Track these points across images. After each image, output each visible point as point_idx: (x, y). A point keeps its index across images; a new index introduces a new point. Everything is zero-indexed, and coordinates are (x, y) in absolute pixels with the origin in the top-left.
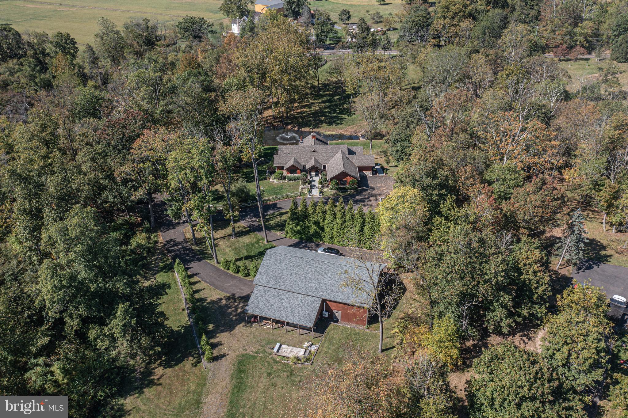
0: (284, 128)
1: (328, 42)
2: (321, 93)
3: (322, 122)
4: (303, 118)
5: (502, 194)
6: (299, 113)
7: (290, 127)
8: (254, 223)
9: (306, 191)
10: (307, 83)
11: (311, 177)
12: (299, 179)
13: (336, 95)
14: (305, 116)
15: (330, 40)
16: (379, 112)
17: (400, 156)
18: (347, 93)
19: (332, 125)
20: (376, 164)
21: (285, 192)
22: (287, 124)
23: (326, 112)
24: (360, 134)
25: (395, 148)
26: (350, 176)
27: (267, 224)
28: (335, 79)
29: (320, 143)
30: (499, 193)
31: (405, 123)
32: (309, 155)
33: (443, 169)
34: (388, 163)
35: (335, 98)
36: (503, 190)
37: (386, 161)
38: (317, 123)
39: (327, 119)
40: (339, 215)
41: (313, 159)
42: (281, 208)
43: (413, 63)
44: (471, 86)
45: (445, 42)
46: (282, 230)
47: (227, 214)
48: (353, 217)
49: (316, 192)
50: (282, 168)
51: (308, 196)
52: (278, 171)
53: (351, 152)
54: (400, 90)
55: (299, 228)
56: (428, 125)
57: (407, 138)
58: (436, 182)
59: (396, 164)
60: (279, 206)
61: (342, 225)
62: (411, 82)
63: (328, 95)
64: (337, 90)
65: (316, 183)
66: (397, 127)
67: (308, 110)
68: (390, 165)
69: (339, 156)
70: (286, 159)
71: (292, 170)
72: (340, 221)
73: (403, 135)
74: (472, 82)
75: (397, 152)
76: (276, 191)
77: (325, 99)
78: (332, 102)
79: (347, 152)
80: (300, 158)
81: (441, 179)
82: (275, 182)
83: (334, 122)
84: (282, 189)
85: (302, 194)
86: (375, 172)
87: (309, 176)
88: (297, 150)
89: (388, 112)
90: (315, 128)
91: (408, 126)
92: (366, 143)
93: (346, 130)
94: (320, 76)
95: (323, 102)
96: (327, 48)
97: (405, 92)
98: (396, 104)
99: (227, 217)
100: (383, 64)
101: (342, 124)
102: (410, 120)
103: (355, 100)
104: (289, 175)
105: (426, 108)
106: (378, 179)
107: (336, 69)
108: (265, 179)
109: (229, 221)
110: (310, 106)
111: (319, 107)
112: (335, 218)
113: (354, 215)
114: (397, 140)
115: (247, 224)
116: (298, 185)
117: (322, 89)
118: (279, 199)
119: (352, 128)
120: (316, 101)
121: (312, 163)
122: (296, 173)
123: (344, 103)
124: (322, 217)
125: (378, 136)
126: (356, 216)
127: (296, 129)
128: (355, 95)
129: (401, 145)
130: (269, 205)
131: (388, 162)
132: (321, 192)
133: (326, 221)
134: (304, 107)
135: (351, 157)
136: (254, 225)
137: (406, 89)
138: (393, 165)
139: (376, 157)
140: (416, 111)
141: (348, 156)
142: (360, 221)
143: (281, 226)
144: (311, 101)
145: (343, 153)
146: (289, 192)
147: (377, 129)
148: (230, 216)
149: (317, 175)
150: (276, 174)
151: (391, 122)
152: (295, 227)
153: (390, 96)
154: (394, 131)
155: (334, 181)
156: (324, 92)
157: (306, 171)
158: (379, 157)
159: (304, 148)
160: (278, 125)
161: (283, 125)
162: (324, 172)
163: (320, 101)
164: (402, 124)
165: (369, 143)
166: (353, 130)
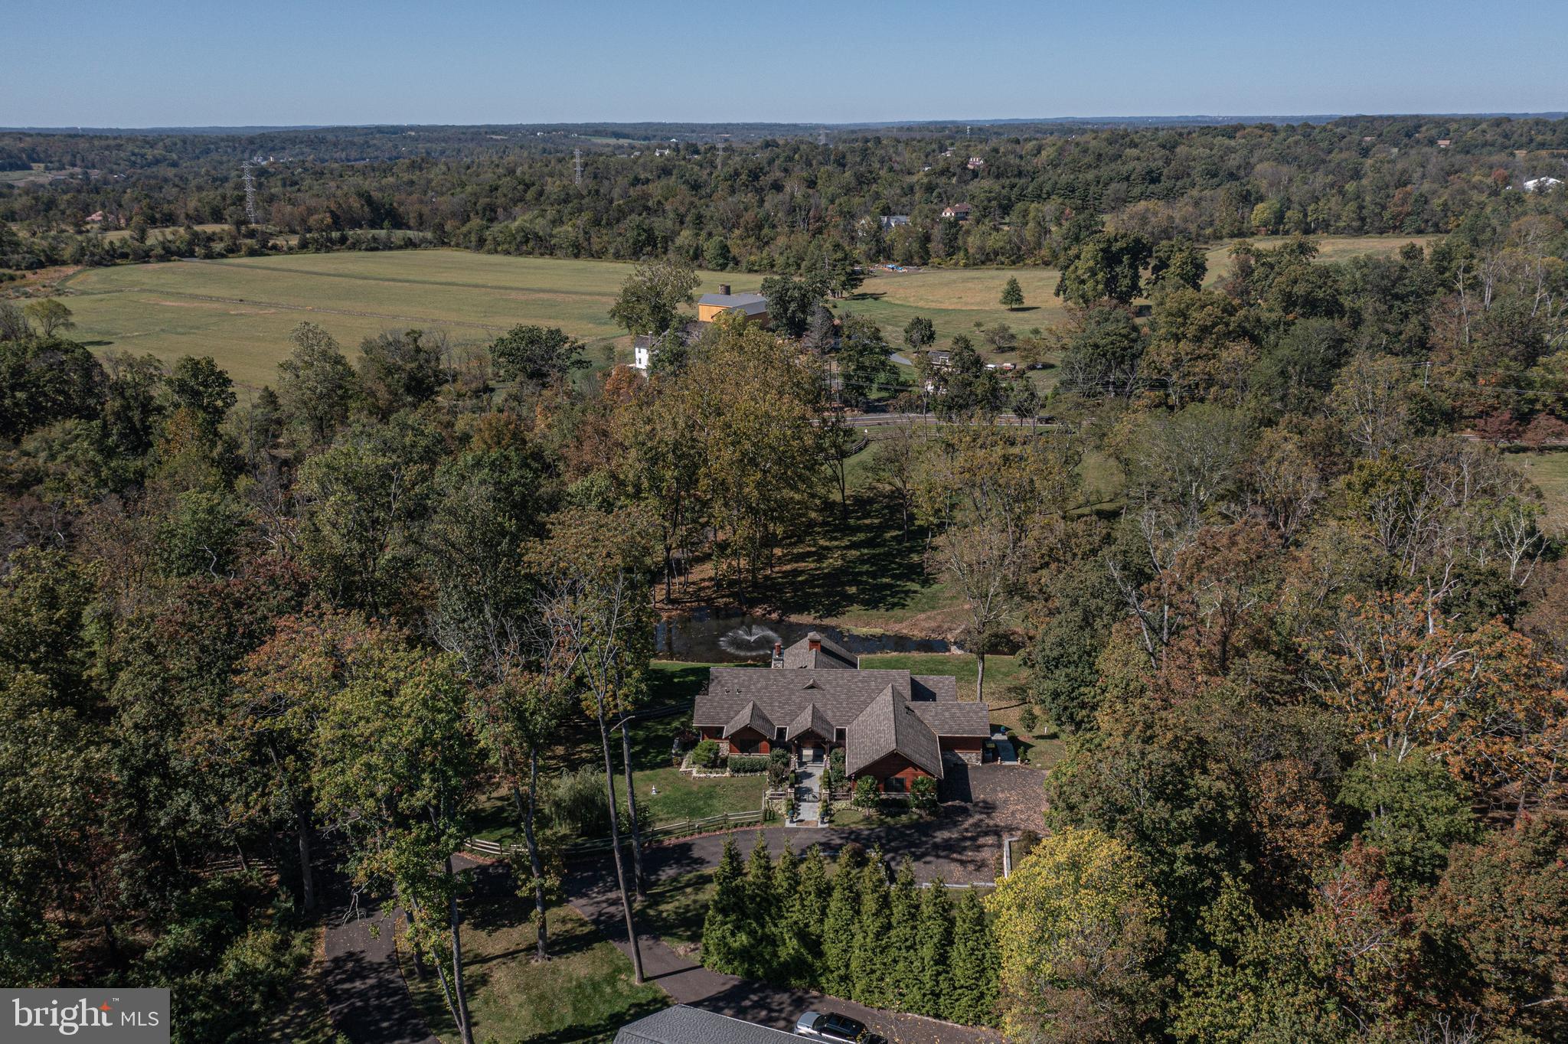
0: (744, 614)
1: (874, 395)
2: (852, 521)
3: (851, 600)
4: (796, 587)
5: (1408, 861)
6: (786, 574)
7: (758, 611)
8: (612, 909)
9: (781, 807)
10: (813, 496)
11: (801, 764)
12: (764, 769)
13: (891, 528)
14: (802, 583)
15: (880, 389)
16: (1005, 578)
17: (1066, 708)
18: (917, 523)
19: (876, 607)
20: (995, 729)
21: (720, 810)
22: (753, 603)
23: (861, 574)
24: (950, 637)
25: (1049, 685)
26: (915, 766)
27: (652, 912)
28: (888, 488)
29: (833, 661)
30: (1397, 858)
31: (1079, 612)
32: (796, 698)
33: (1205, 771)
34: (1030, 728)
35: (888, 535)
36: (1408, 848)
37: (1022, 719)
38: (834, 603)
39: (863, 591)
40: (869, 903)
41: (809, 710)
42: (701, 862)
43: (1098, 448)
44: (1261, 511)
45: (1181, 398)
46: (695, 938)
47: (524, 884)
48: (914, 913)
49: (811, 812)
50: (716, 733)
51: (788, 824)
52: (705, 742)
53: (920, 693)
54: (1064, 518)
55: (743, 938)
56: (1147, 622)
57: (1086, 657)
58: (1186, 815)
59: (1054, 729)
60: (696, 853)
61: (878, 936)
62: (1093, 498)
63: (869, 528)
64: (892, 514)
65: (815, 784)
66: (1055, 621)
67: (812, 566)
68: (1036, 732)
69: (882, 706)
70: (731, 707)
71: (746, 740)
72: (873, 926)
73: (1074, 649)
74: (1263, 502)
75: (1056, 695)
76: (693, 803)
77: (861, 536)
78: (879, 545)
79: (907, 692)
80: (771, 704)
81: (1201, 808)
82: (695, 774)
83: (883, 599)
84: (711, 797)
85: (770, 816)
86: (991, 753)
87: (794, 759)
88: (762, 683)
89: (1031, 578)
90: (829, 615)
91: (1087, 621)
92: (967, 663)
93: (914, 623)
94: (849, 479)
95: (854, 546)
96: (871, 408)
97: (1079, 527)
98: (1050, 558)
99: (523, 893)
100: (1016, 450)
101: (904, 606)
102: (1094, 603)
103: (940, 540)
104: (736, 756)
105: (1141, 572)
106: (1000, 774)
107: (891, 461)
108: (667, 763)
109: (529, 903)
110: (821, 555)
111: (843, 558)
112: (858, 912)
113: (917, 907)
114: (1057, 660)
115: (591, 909)
116: (760, 788)
117: (854, 511)
118: (700, 830)
119: (929, 618)
120: (836, 543)
121: (803, 722)
122: (757, 751)
123: (911, 550)
124: (816, 906)
125: (1002, 643)
126: (927, 910)
127: (774, 616)
128: (941, 527)
129: (1067, 675)
130: (666, 849)
131: (1030, 721)
132: (827, 812)
133: (830, 922)
134: (801, 557)
135: (918, 706)
136: (612, 916)
137: (1080, 516)
138: (1046, 731)
139: (995, 704)
140: (1111, 580)
141: (912, 705)
142: (936, 928)
143: (691, 925)
144: (822, 542)
145: (896, 694)
146: (732, 807)
147: (999, 624)
148: (532, 890)
149: (817, 758)
150: (698, 750)
151: (1038, 605)
152: (733, 934)
153: (1036, 533)
154: (1046, 634)
155: (868, 781)
156: (858, 518)
157: (787, 747)
158: (1004, 704)
159: (783, 676)
160: (726, 604)
161: (741, 604)
162: (839, 751)
163: (846, 542)
164: (1071, 616)
165: (975, 663)
166: (933, 624)
